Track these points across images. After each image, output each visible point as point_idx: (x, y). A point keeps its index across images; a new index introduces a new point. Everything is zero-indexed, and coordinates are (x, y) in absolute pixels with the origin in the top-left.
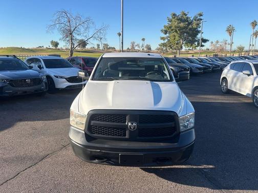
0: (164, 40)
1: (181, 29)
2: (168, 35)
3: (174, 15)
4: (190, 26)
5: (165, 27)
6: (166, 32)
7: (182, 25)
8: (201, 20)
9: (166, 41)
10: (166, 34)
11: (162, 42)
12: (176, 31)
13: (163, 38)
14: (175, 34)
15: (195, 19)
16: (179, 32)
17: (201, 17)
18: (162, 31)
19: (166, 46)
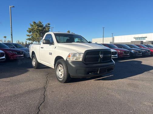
0: (29, 36)
1: (40, 30)
2: (31, 33)
3: (35, 22)
4: (45, 30)
5: (29, 29)
6: (30, 32)
7: (40, 28)
8: (50, 27)
9: (31, 37)
10: (30, 33)
11: (28, 37)
12: (37, 32)
13: (28, 35)
14: (37, 33)
15: (46, 26)
16: (39, 32)
17: (49, 26)
18: (28, 31)
19: (31, 40)
